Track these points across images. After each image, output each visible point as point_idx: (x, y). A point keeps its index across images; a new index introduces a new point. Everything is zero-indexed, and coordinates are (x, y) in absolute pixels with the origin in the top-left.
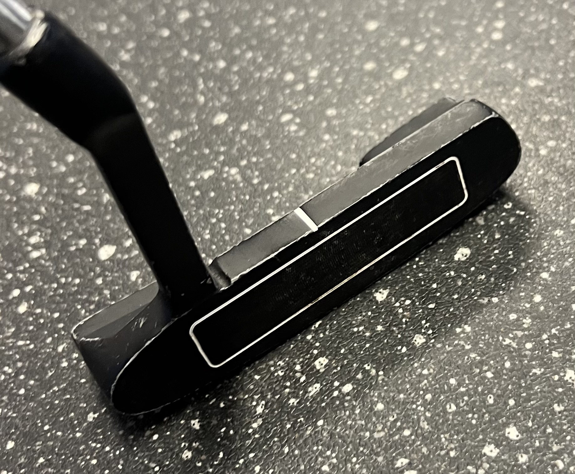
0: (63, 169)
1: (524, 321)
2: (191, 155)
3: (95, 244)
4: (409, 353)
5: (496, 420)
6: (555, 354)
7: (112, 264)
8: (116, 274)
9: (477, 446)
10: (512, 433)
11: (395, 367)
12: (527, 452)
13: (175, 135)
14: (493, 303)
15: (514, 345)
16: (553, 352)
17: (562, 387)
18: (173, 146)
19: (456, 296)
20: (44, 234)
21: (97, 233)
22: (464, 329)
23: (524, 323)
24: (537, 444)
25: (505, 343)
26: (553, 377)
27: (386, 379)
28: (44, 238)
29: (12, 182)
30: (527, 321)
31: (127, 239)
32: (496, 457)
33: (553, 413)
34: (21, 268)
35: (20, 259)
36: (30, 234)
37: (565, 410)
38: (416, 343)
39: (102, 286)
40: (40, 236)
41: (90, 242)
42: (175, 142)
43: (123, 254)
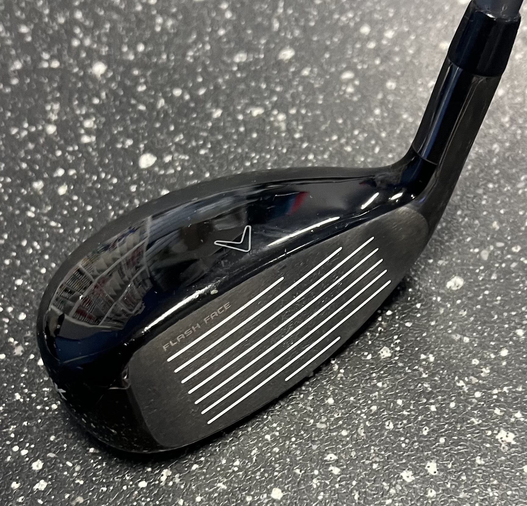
0: (131, 57)
1: (484, 370)
2: (248, 86)
3: (139, 149)
4: (372, 362)
5: (422, 451)
6: (497, 411)
7: (148, 175)
8: (149, 187)
9: (397, 468)
10: (432, 468)
11: (356, 370)
12: (437, 490)
13: (241, 57)
14: (463, 342)
15: (466, 389)
16: (496, 408)
17: (491, 444)
18: (235, 68)
19: (433, 323)
20: (98, 121)
21: (144, 138)
22: (428, 358)
23: (482, 372)
24: (449, 486)
25: (458, 384)
26: (486, 431)
27: (344, 379)
28: (97, 125)
29: (84, 55)
30: (486, 371)
31: (167, 155)
32: (410, 483)
33: (473, 463)
34: (71, 149)
35: (72, 139)
36: (87, 116)
37: (484, 465)
38: (382, 355)
39: (134, 194)
40: (95, 122)
41: (135, 145)
42: (239, 65)
43: (161, 168)
